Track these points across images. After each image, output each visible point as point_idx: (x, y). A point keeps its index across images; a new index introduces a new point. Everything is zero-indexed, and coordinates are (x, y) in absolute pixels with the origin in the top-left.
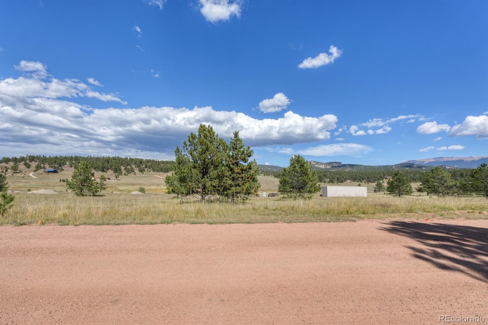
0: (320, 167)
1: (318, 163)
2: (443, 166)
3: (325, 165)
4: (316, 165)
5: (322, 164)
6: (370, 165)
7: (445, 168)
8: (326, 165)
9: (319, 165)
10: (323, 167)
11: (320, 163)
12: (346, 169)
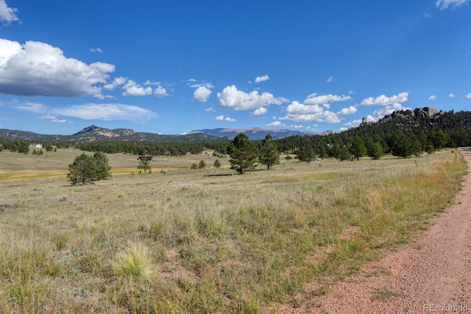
0: (105, 135)
1: (102, 129)
2: (226, 137)
3: (112, 132)
4: (99, 133)
5: (107, 130)
6: (166, 134)
7: (228, 139)
8: (114, 132)
9: (104, 132)
10: (109, 135)
11: (105, 129)
12: (140, 139)
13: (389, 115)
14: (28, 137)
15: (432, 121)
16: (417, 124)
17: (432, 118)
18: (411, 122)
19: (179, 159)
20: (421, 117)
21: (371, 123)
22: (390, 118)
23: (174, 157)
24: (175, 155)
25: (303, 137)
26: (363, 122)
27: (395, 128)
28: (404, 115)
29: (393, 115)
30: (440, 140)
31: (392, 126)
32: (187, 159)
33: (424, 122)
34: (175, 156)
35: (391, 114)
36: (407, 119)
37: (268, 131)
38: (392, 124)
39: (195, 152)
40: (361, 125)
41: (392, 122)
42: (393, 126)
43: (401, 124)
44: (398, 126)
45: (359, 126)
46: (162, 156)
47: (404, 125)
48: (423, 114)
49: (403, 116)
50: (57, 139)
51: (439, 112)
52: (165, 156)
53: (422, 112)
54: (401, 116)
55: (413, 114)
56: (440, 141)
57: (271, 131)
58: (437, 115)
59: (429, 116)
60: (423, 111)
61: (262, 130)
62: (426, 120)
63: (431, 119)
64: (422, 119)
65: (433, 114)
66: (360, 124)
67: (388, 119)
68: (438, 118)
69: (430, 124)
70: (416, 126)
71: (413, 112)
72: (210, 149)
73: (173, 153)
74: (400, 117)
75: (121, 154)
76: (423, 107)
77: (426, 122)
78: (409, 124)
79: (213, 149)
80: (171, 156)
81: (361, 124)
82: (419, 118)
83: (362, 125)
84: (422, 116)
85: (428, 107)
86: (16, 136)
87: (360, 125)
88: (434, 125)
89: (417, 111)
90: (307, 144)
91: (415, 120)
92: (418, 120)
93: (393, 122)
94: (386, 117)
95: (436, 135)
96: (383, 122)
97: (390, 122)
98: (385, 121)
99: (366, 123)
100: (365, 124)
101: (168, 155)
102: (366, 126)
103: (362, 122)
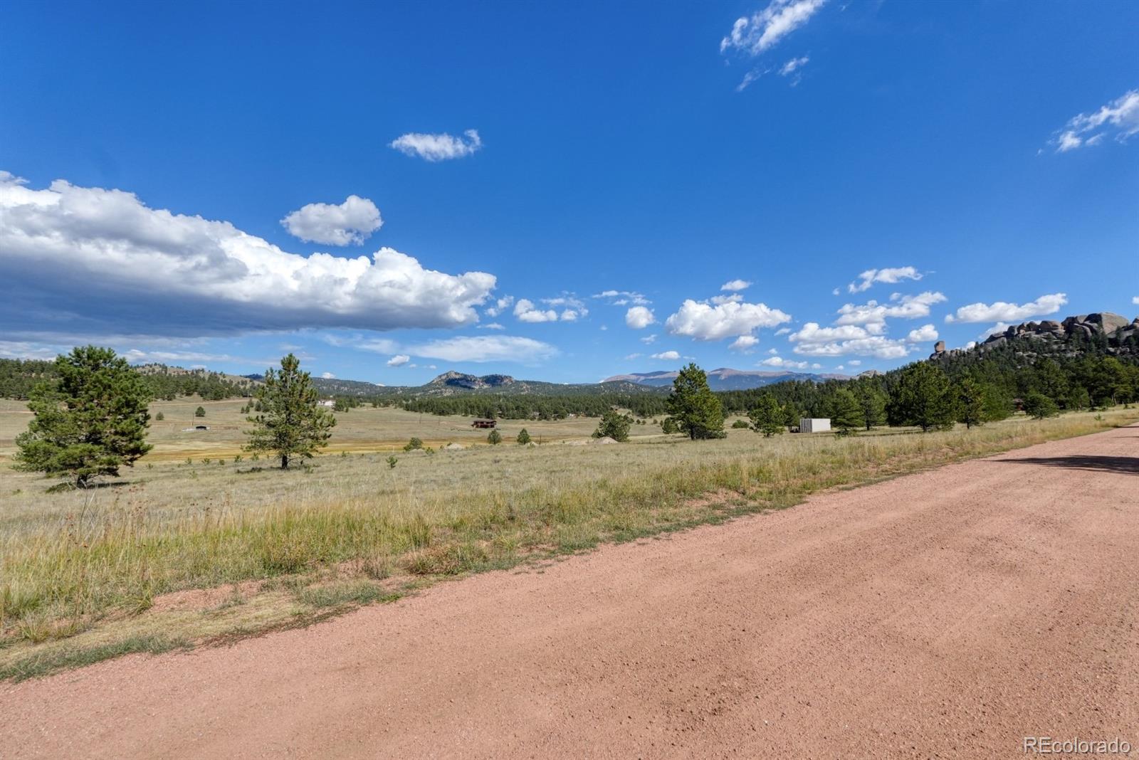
0: (468, 385)
3: (479, 381)
4: (460, 382)
8: (482, 381)
9: (467, 381)
12: (522, 391)
13: (998, 334)
14: (362, 390)
15: (1114, 342)
16: (1072, 351)
17: (1112, 336)
18: (1055, 347)
19: (551, 426)
20: (1082, 336)
21: (956, 354)
22: (1003, 341)
23: (543, 422)
24: (545, 418)
25: (803, 385)
26: (937, 351)
27: (1015, 362)
28: (1037, 333)
29: (1009, 334)
30: (1110, 381)
31: (1008, 357)
32: (565, 427)
33: (1090, 346)
34: (546, 421)
35: (1004, 333)
36: (1045, 341)
37: (750, 375)
38: (1007, 354)
39: (594, 414)
40: (933, 358)
41: (1006, 349)
42: (1010, 358)
43: (1030, 353)
44: (1022, 356)
45: (928, 358)
46: (523, 420)
47: (1038, 353)
48: (1088, 329)
49: (1034, 336)
50: (398, 393)
51: (1130, 323)
52: (529, 420)
53: (1083, 324)
54: (1030, 334)
55: (1061, 330)
56: (1109, 385)
57: (755, 374)
58: (1125, 330)
59: (1103, 332)
60: (1087, 323)
61: (738, 373)
62: (1096, 341)
63: (1110, 339)
64: (1086, 339)
65: (1115, 328)
66: (930, 355)
67: (996, 344)
68: (1128, 337)
69: (1108, 351)
70: (1069, 355)
71: (1060, 326)
72: (624, 408)
73: (543, 416)
74: (1028, 338)
75: (460, 416)
76: (1087, 315)
77: (1098, 347)
78: (1052, 351)
79: (630, 407)
80: (539, 420)
81: (932, 355)
82: (1078, 339)
83: (935, 358)
84: (1086, 332)
85: (1098, 313)
86: (346, 389)
87: (930, 358)
88: (1118, 352)
89: (1070, 324)
90: (809, 398)
91: (1066, 342)
92: (1075, 342)
93: (1009, 348)
94: (992, 338)
95: (1095, 370)
96: (985, 350)
97: (1002, 349)
98: (990, 348)
99: (944, 352)
100: (940, 355)
101: (533, 418)
102: (944, 359)
103: (934, 352)
